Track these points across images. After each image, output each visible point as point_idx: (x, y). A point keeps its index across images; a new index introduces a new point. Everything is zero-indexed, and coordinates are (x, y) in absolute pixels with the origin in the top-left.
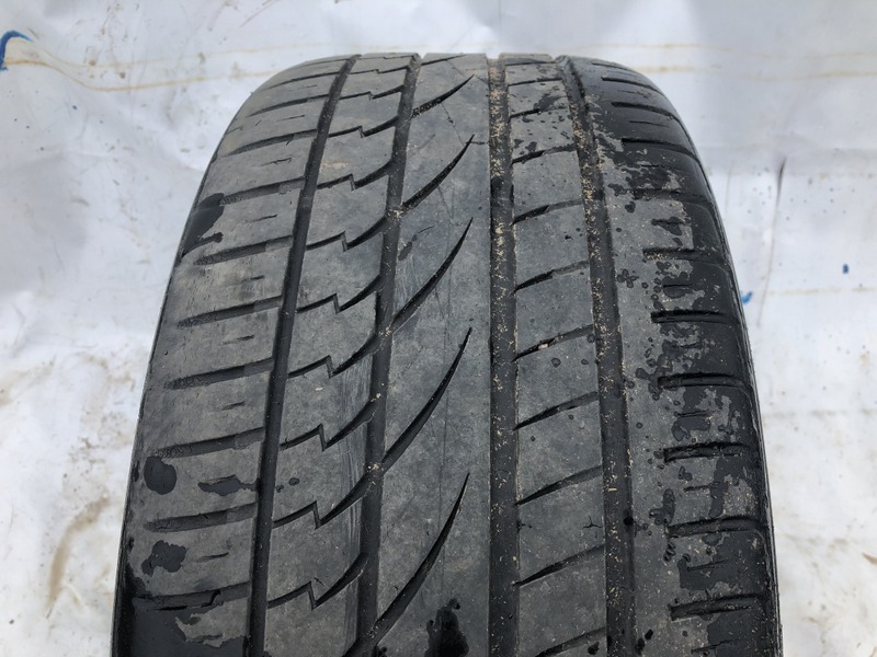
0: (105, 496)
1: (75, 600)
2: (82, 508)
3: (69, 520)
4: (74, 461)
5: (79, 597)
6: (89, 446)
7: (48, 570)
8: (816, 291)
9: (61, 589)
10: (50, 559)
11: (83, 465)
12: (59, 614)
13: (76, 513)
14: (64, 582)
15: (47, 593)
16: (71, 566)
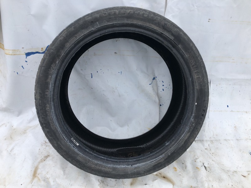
0: (49, 154)
1: (39, 179)
2: (43, 157)
3: (39, 160)
4: (42, 146)
5: (40, 179)
6: (46, 143)
7: (33, 172)
8: (222, 111)
9: (35, 177)
10: (34, 169)
11: (44, 147)
12: (34, 182)
13: (41, 158)
14: (37, 175)
15: (32, 177)
16: (39, 171)
